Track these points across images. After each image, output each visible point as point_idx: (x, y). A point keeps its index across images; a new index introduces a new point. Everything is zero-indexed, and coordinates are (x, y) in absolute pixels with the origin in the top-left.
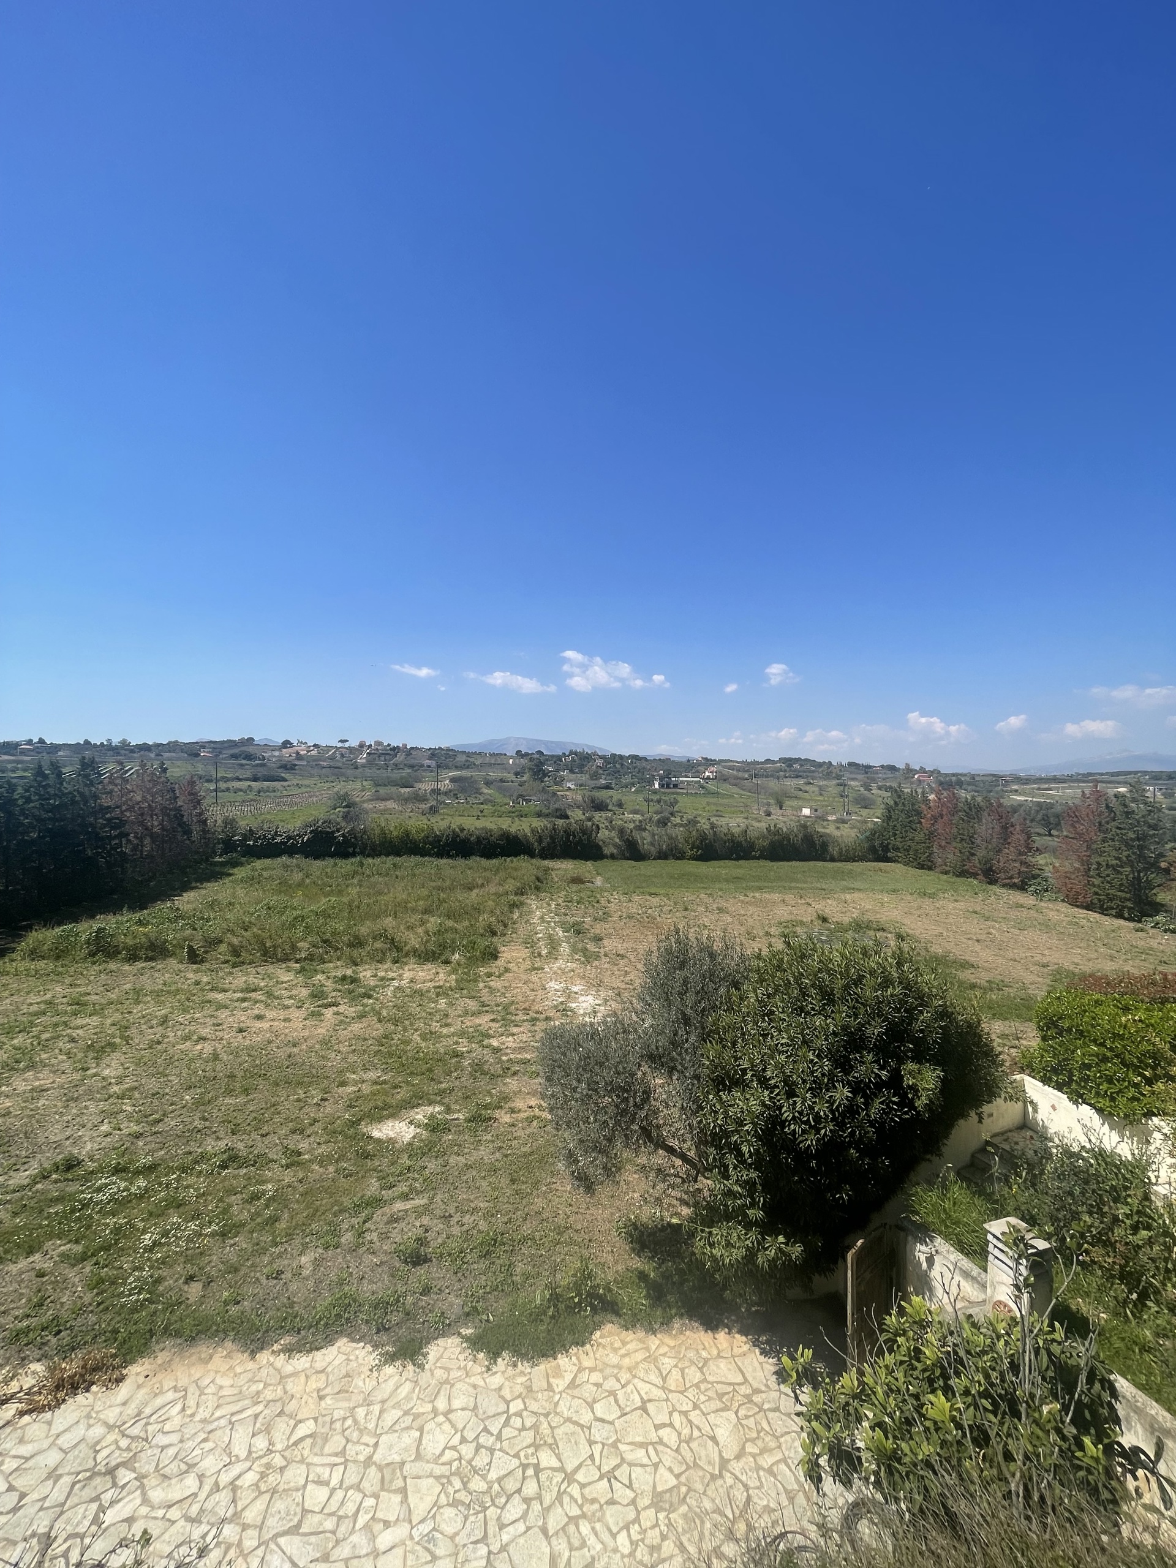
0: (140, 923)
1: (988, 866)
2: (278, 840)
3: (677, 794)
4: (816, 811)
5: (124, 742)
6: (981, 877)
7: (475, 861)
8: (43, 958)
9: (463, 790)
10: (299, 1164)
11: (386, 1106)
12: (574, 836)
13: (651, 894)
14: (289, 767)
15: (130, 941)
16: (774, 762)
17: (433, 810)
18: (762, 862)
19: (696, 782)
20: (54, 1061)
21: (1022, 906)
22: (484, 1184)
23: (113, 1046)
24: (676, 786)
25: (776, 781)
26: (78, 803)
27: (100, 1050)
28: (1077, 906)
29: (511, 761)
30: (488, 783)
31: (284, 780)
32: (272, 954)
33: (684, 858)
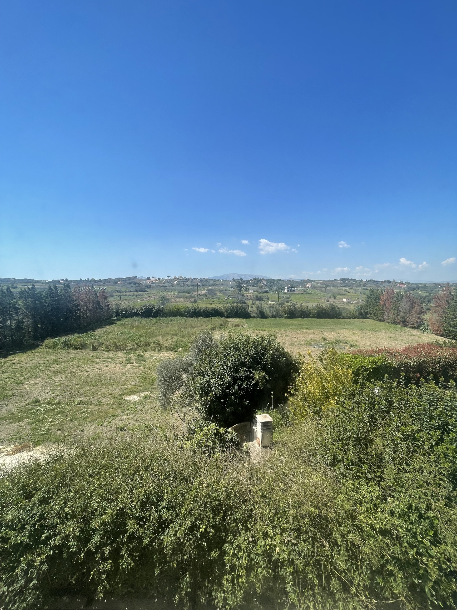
0: (79, 337)
1: (404, 319)
2: (134, 311)
3: (294, 294)
4: (348, 299)
5: (93, 279)
6: (401, 324)
7: (201, 319)
8: (50, 348)
9: (209, 294)
10: (100, 405)
11: (134, 391)
12: (239, 309)
13: (262, 330)
14: (149, 287)
15: (75, 343)
16: (338, 280)
17: (195, 301)
18: (314, 319)
19: (302, 289)
20: (43, 376)
21: (413, 335)
22: (153, 413)
23: (60, 372)
24: (294, 291)
25: (337, 288)
26: (63, 299)
27: (56, 373)
28: (438, 335)
29: (230, 283)
30: (220, 291)
31: (147, 292)
32: (118, 348)
33: (282, 318)
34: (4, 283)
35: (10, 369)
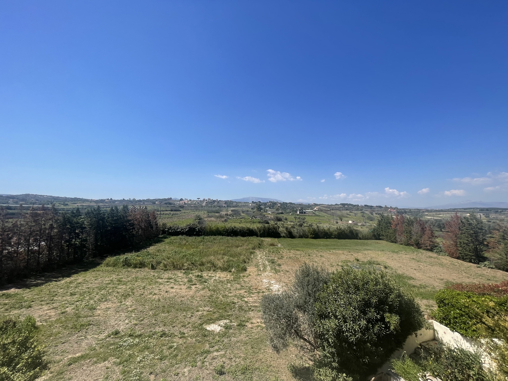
0: (138, 256)
1: (417, 242)
2: (178, 230)
3: (305, 216)
4: (354, 222)
5: (134, 199)
6: (415, 246)
7: (239, 238)
8: (110, 266)
9: (235, 214)
10: (184, 337)
11: (211, 319)
12: (271, 230)
13: (297, 250)
14: (182, 207)
15: (134, 262)
16: (338, 205)
17: (226, 221)
18: (335, 240)
19: (312, 212)
20: (112, 299)
21: (431, 257)
22: (243, 348)
23: (129, 295)
24: (305, 213)
25: (339, 211)
26: (121, 218)
27: (126, 296)
28: (454, 258)
29: (250, 205)
30: (243, 212)
31: (180, 211)
32: (176, 267)
33: (308, 238)
34: (56, 201)
35: (77, 290)
